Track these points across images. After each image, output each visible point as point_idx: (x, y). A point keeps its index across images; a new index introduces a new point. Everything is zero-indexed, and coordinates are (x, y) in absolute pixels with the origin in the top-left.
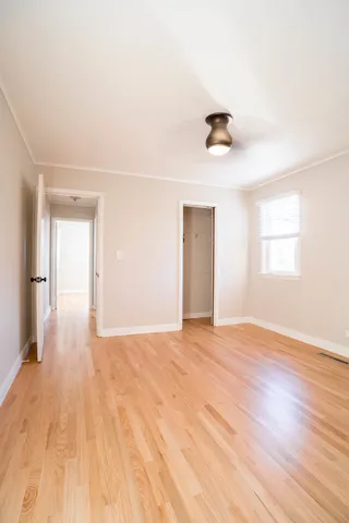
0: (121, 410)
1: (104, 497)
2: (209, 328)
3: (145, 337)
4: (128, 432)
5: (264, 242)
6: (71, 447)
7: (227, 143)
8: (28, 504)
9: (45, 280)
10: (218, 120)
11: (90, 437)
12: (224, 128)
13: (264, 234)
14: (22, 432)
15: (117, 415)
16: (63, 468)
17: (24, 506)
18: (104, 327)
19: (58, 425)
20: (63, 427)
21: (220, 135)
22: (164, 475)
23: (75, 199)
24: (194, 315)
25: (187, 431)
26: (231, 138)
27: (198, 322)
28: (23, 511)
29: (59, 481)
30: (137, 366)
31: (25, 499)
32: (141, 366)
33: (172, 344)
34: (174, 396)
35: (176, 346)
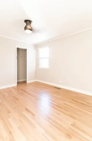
2: (25, 84)
7: (31, 30)
10: (28, 22)
12: (30, 25)
21: (29, 27)
24: (20, 81)
25: (19, 119)
26: (32, 28)
27: (22, 82)
34: (15, 108)
35: (15, 91)
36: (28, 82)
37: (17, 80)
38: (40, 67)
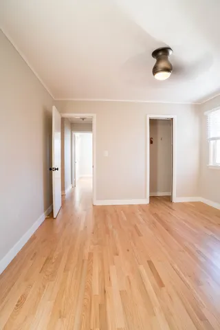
0: (91, 255)
1: (60, 312)
3: (122, 207)
4: (90, 272)
5: (212, 142)
6: (53, 274)
7: (167, 70)
8: (19, 305)
9: (57, 169)
10: (160, 54)
11: (66, 270)
12: (166, 59)
13: (212, 136)
14: (32, 259)
15: (87, 258)
16: (44, 287)
17: (17, 305)
18: (97, 199)
19: (51, 259)
20: (53, 261)
21: (163, 64)
22: (102, 307)
23: (83, 119)
24: (159, 194)
25: (128, 277)
26: (171, 65)
27: (160, 198)
28: (15, 309)
29: (39, 295)
30: (110, 227)
31: (18, 302)
32: (113, 227)
33: (139, 213)
34: (128, 250)
35: (141, 215)
36: (176, 199)
37: (150, 191)
38: (211, 164)
